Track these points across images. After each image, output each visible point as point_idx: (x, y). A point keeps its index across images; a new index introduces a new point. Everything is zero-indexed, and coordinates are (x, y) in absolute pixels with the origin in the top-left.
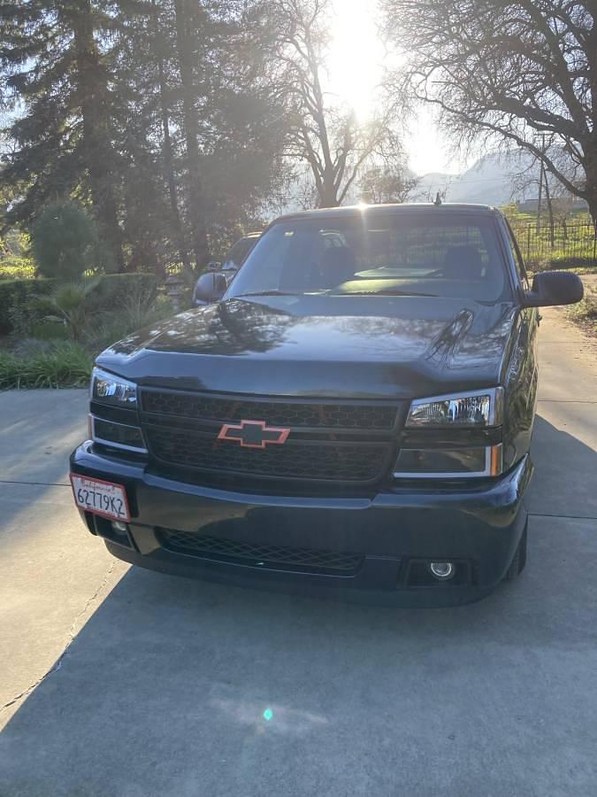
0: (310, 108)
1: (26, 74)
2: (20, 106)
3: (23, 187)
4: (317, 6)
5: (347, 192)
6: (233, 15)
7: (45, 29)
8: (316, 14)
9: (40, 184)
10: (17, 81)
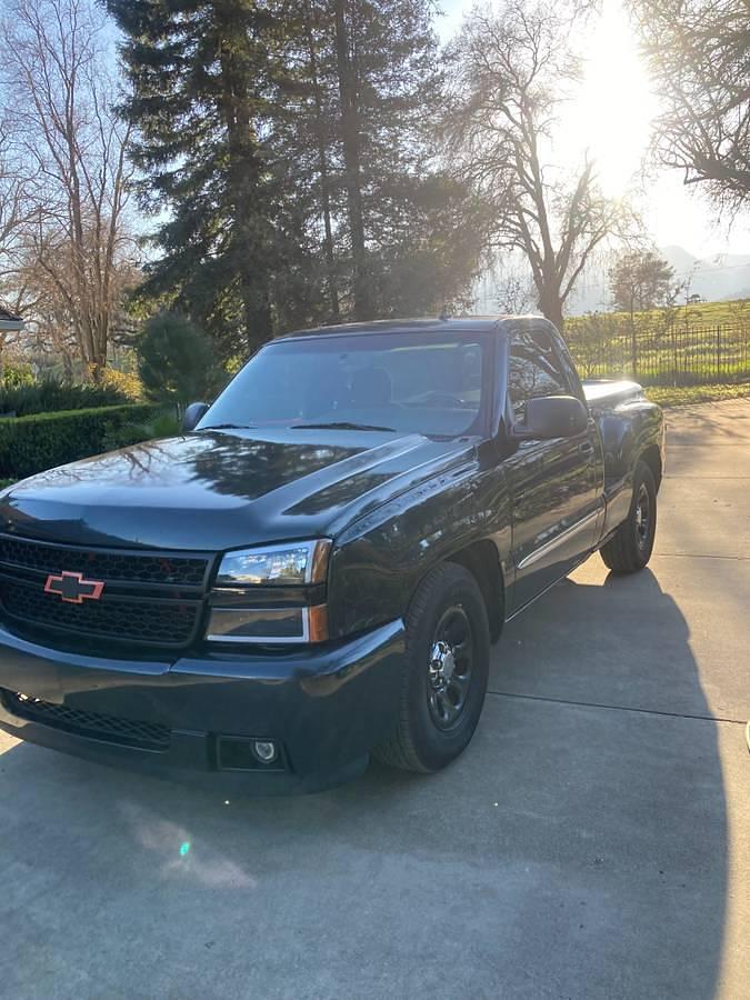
0: (527, 187)
1: (172, 174)
2: (166, 209)
3: (166, 299)
4: (536, 63)
5: (574, 286)
6: (409, 87)
7: (196, 122)
8: (534, 74)
9: (185, 295)
10: (163, 182)
